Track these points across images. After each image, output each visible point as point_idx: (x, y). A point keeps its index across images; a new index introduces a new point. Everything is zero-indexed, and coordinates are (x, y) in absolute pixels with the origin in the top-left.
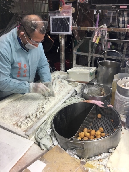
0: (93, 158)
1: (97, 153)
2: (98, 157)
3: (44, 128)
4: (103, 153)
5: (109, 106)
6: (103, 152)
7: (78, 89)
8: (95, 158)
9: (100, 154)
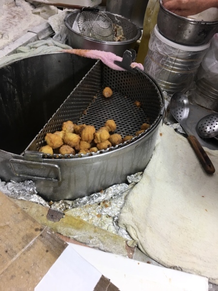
0: (85, 199)
1: (97, 186)
2: (99, 196)
4: (111, 186)
5: (134, 67)
6: (112, 184)
7: (57, 24)
8: (89, 199)
9: (104, 188)
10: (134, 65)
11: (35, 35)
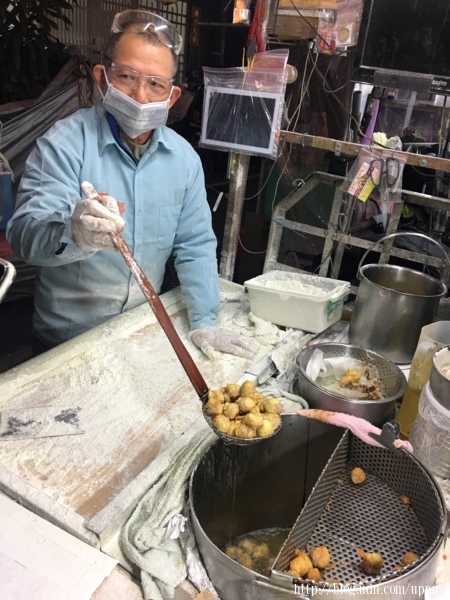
3: (159, 508)
7: (282, 359)
10: (399, 443)
11: (255, 378)
